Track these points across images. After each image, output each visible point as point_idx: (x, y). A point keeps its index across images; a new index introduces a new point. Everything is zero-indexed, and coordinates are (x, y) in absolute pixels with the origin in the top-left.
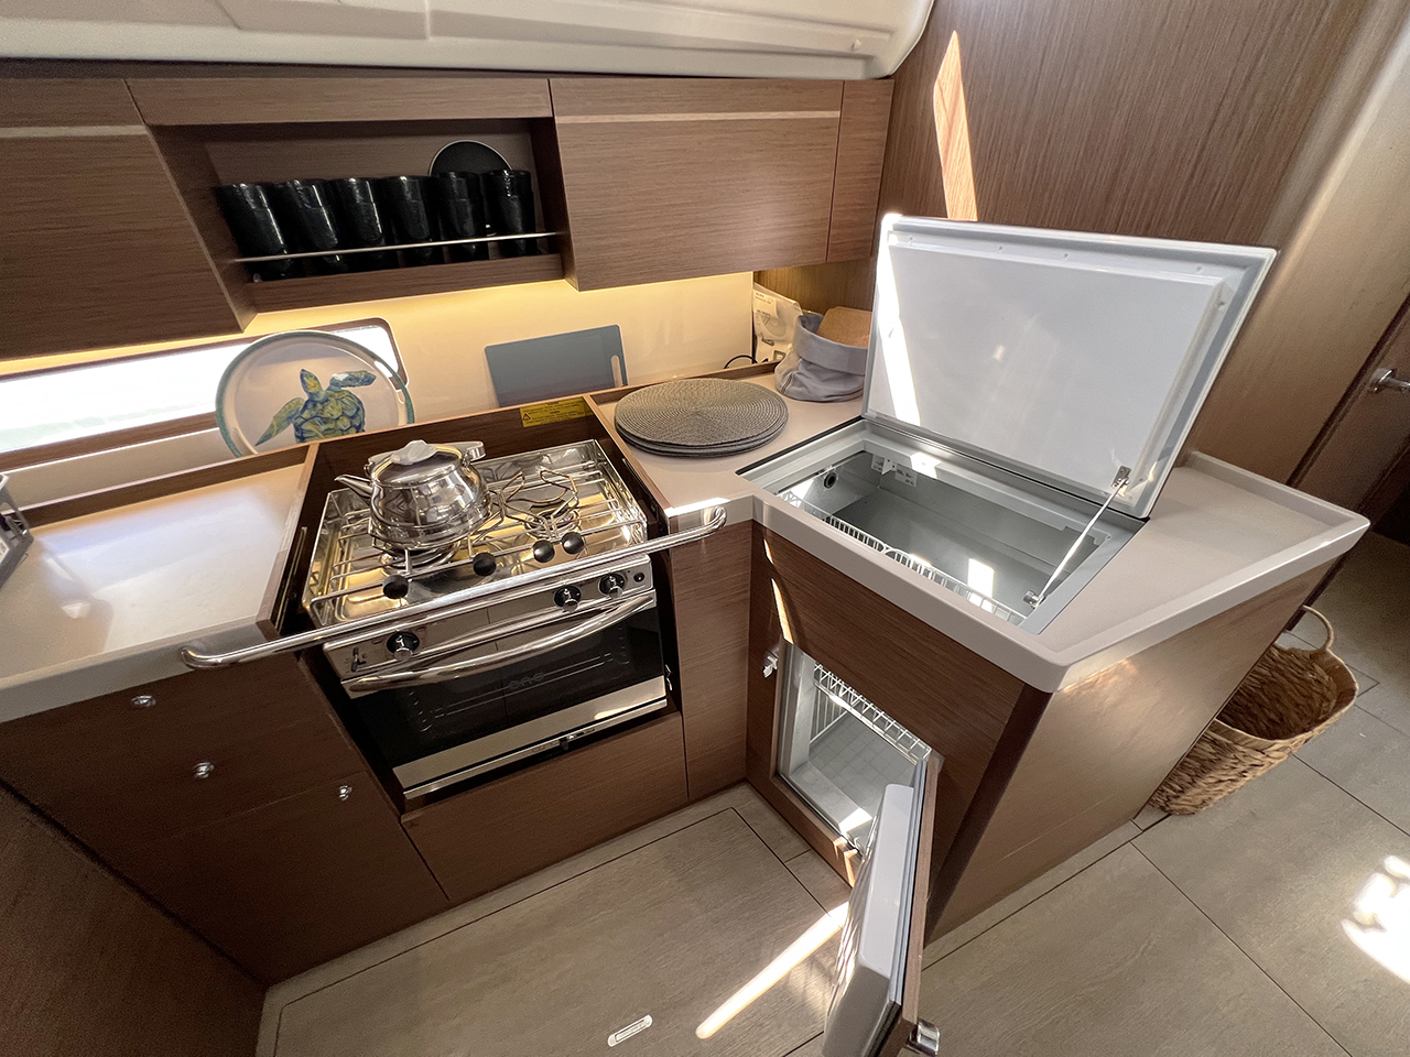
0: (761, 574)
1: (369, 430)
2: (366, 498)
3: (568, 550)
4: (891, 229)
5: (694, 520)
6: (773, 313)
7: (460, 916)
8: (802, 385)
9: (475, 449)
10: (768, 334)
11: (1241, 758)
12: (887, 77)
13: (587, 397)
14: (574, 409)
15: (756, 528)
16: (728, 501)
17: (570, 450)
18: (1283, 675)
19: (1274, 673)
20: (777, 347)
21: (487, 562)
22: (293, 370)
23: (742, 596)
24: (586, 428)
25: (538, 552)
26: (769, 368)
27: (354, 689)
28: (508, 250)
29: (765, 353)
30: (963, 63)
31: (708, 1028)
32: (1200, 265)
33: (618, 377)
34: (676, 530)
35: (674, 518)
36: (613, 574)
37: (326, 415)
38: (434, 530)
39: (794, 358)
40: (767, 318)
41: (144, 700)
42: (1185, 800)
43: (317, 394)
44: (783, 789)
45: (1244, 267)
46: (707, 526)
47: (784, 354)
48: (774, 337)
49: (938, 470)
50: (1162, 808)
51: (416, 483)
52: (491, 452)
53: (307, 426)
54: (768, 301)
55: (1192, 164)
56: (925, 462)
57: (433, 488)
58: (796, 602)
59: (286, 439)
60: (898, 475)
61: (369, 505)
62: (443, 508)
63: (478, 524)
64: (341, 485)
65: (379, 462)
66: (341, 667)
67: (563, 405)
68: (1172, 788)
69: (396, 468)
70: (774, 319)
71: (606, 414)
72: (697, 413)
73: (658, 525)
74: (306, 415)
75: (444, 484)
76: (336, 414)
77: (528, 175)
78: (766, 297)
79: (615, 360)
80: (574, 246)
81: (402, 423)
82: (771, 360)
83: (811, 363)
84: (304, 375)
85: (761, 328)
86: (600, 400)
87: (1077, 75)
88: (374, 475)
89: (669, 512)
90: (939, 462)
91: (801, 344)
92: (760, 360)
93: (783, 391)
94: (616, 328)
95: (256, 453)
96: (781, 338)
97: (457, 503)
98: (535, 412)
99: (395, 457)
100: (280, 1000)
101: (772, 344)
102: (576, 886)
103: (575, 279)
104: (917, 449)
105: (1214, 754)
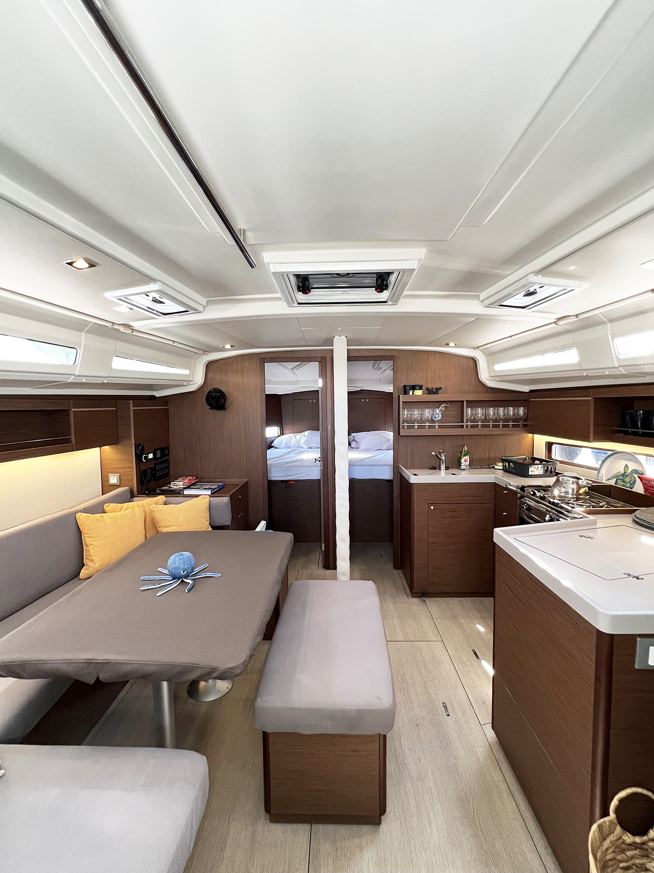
22: (624, 463)
37: (625, 480)
43: (626, 472)
53: (619, 481)
74: (620, 478)
84: (626, 466)
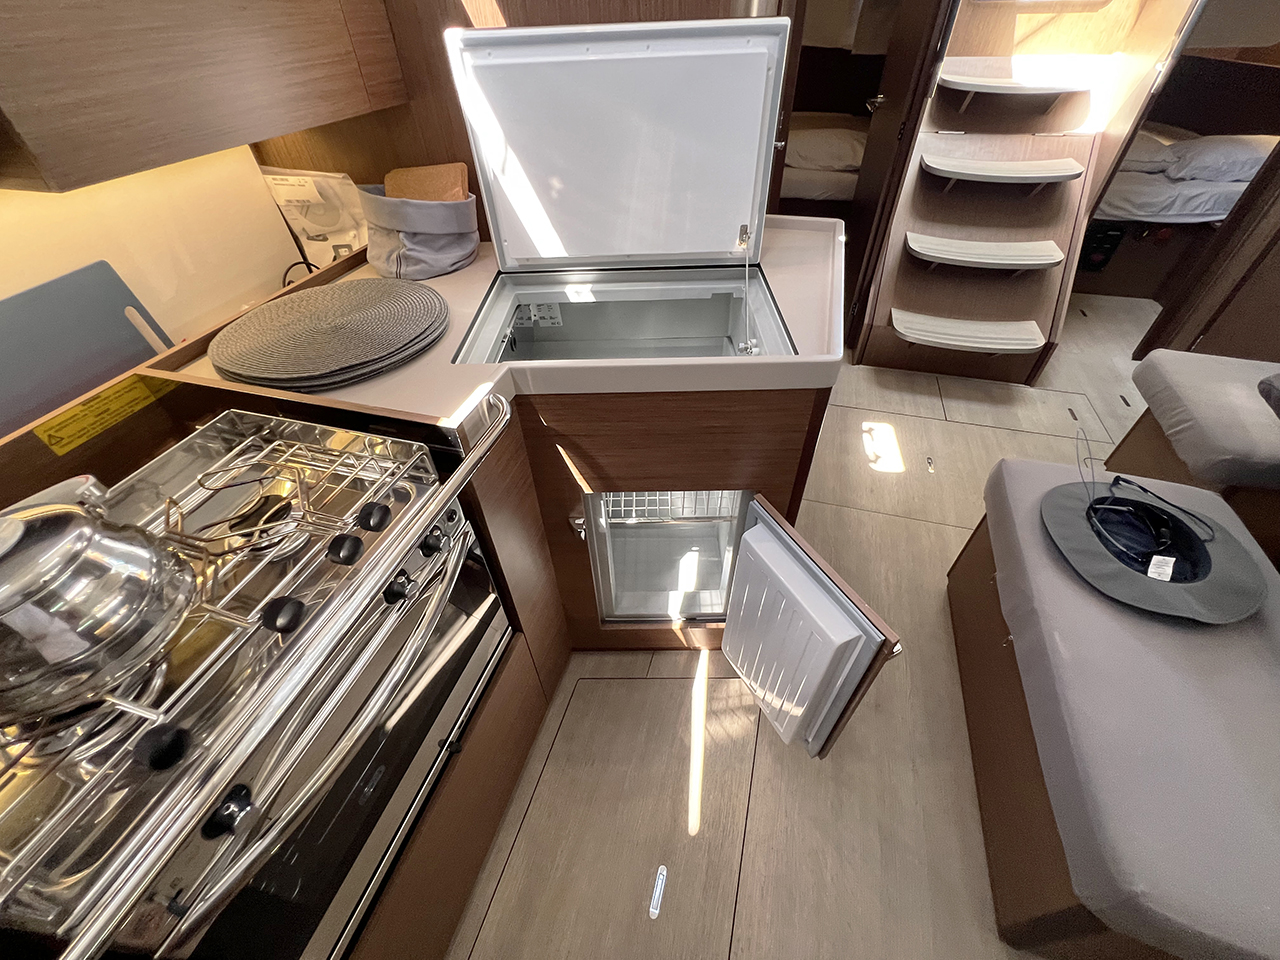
4: (462, 46)
5: (476, 422)
6: (313, 198)
8: (419, 261)
10: (314, 229)
13: (145, 371)
20: (333, 241)
26: (350, 265)
31: (694, 824)
32: (749, 38)
40: (305, 207)
44: (616, 627)
45: (777, 34)
48: (324, 229)
49: (594, 292)
54: (298, 185)
56: (579, 290)
60: (540, 321)
70: (318, 205)
72: (336, 327)
78: (292, 179)
79: (131, 313)
82: (344, 256)
83: (415, 234)
85: (300, 223)
86: (175, 365)
89: (449, 422)
90: (590, 286)
96: (337, 227)
98: (66, 425)
101: (325, 239)
104: (566, 283)
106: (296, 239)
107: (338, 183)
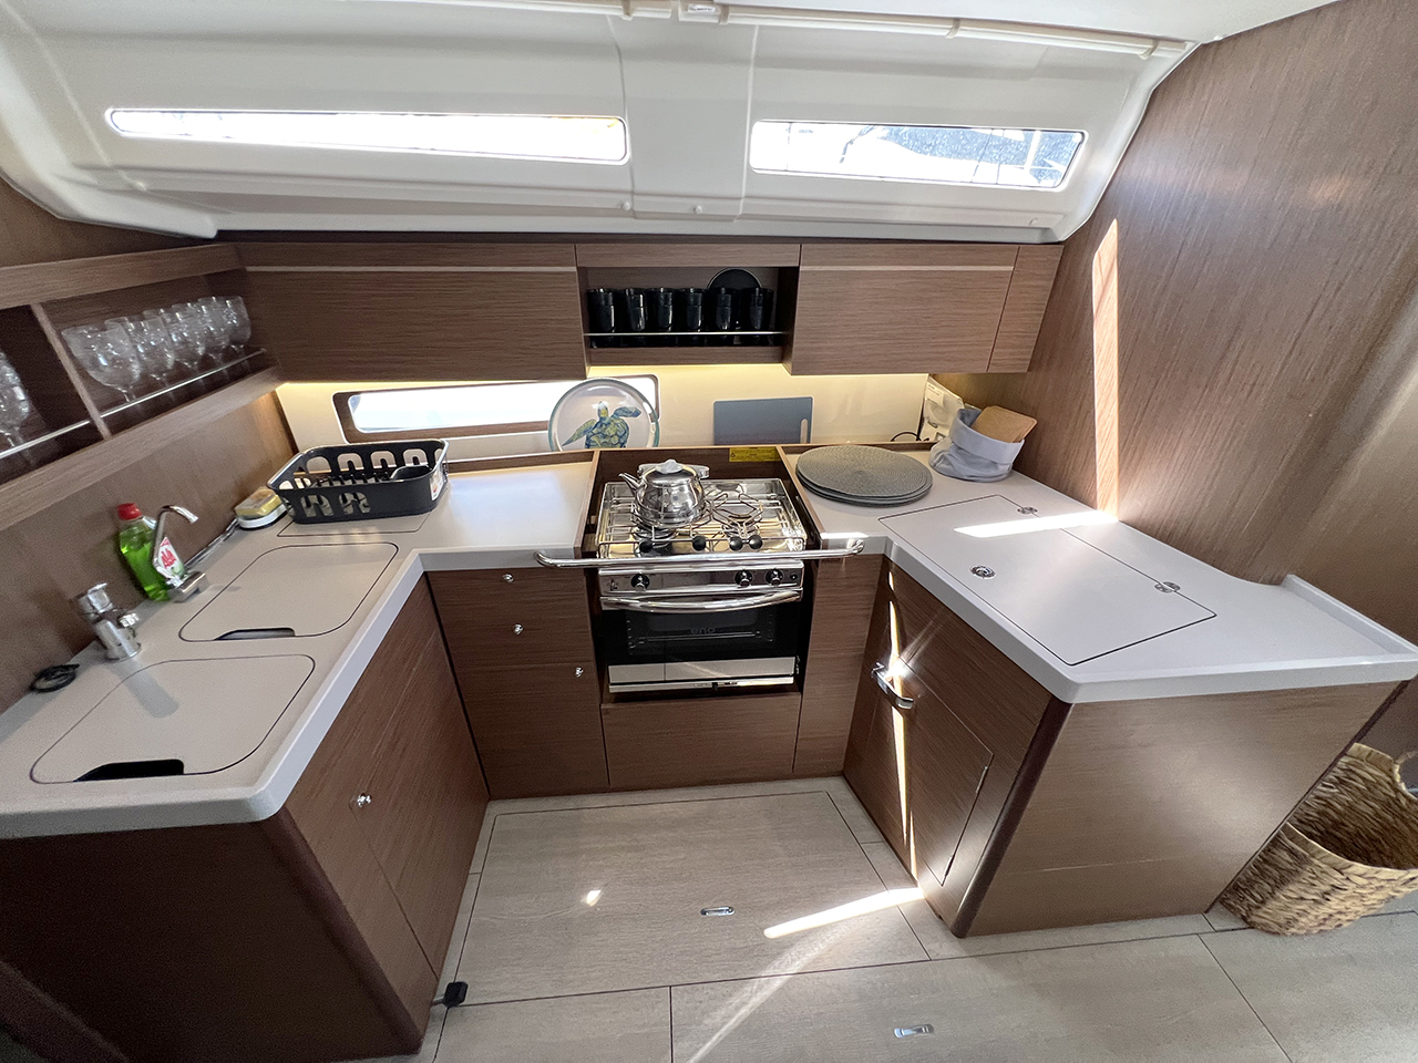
0: (883, 596)
1: (629, 447)
2: (634, 490)
3: (752, 546)
5: (841, 545)
6: (941, 403)
7: (614, 799)
8: (950, 464)
9: (704, 470)
10: (934, 419)
11: (1319, 874)
12: (1059, 243)
13: (779, 447)
14: (766, 454)
15: (885, 560)
16: (866, 536)
17: (761, 483)
18: (1406, 824)
19: (1398, 820)
20: (939, 430)
21: (701, 542)
23: (865, 612)
24: (775, 469)
25: (733, 543)
26: (927, 446)
27: (606, 604)
28: (747, 341)
29: (928, 433)
30: (1119, 242)
33: (803, 434)
34: (825, 548)
35: (827, 541)
36: (776, 570)
37: (606, 433)
38: (669, 516)
39: (949, 440)
40: (935, 406)
41: (509, 577)
42: (1266, 913)
43: (604, 419)
46: (849, 549)
47: (944, 436)
48: (938, 422)
50: (1244, 918)
51: (668, 486)
52: (714, 475)
53: (593, 438)
54: (937, 393)
55: (1292, 342)
57: (675, 491)
58: (905, 620)
59: (579, 445)
61: (634, 495)
62: (677, 505)
63: (696, 519)
64: (622, 480)
65: (646, 469)
66: (603, 587)
67: (762, 451)
68: (1252, 896)
69: (656, 474)
70: (940, 408)
71: (791, 462)
72: (860, 472)
73: (814, 542)
74: (595, 431)
75: (682, 490)
76: (612, 433)
77: (772, 293)
78: (937, 389)
79: (804, 422)
80: (795, 346)
81: (649, 446)
82: (932, 440)
83: (960, 448)
84: (601, 406)
85: (928, 412)
86: (788, 451)
87: (1206, 267)
88: (644, 477)
89: (824, 536)
91: (955, 432)
92: (923, 437)
93: (934, 467)
94: (809, 400)
95: (562, 451)
96: (943, 423)
97: (686, 503)
98: (740, 452)
99: (658, 467)
100: (495, 809)
101: (935, 427)
102: (697, 807)
103: (790, 365)
105: (1290, 864)
106: (922, 420)
107: (957, 402)
